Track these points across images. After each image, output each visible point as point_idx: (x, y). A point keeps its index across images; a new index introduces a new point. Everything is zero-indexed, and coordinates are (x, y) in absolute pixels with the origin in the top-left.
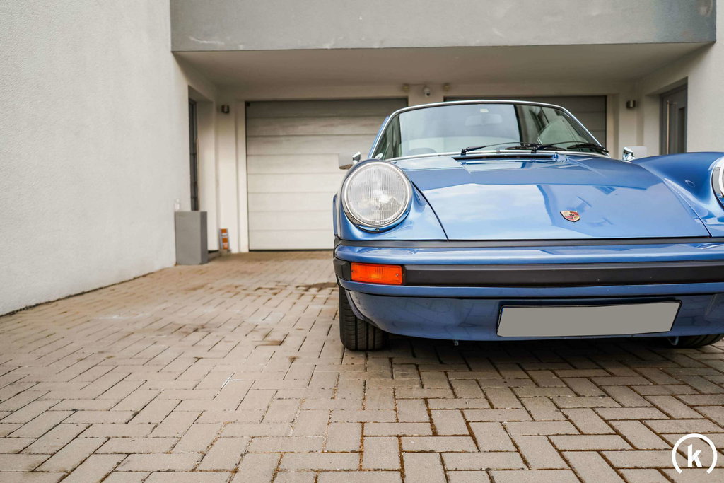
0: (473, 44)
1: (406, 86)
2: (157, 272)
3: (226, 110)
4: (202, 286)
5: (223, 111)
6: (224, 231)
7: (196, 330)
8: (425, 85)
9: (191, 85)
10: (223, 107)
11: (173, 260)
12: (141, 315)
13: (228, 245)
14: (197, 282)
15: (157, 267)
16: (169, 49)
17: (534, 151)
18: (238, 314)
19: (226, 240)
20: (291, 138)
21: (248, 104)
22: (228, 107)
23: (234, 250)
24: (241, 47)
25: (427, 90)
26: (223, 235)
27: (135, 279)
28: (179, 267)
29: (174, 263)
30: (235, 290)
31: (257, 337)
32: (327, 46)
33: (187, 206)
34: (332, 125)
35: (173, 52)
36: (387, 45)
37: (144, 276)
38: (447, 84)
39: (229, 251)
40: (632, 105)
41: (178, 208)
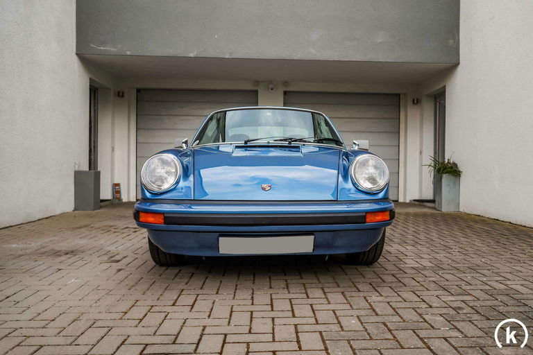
0: (296, 58)
1: (257, 82)
2: (58, 215)
3: (121, 94)
4: (86, 226)
5: (119, 95)
6: (118, 185)
7: (67, 254)
8: (271, 82)
9: (92, 77)
10: (119, 92)
11: (72, 207)
12: (33, 244)
13: (120, 196)
14: (85, 223)
15: (58, 212)
16: (75, 51)
17: (290, 143)
18: (101, 244)
19: (119, 192)
20: (171, 117)
21: (138, 91)
22: (123, 93)
23: (125, 199)
24: (129, 53)
25: (271, 86)
26: (116, 188)
27: (39, 220)
28: (76, 212)
29: (73, 209)
30: (107, 229)
31: (105, 258)
32: (192, 55)
33: (85, 167)
34: (202, 109)
35: (77, 54)
36: (234, 56)
37: (47, 218)
38: (286, 82)
39: (120, 199)
40: (416, 102)
41: (77, 169)
